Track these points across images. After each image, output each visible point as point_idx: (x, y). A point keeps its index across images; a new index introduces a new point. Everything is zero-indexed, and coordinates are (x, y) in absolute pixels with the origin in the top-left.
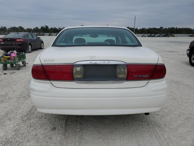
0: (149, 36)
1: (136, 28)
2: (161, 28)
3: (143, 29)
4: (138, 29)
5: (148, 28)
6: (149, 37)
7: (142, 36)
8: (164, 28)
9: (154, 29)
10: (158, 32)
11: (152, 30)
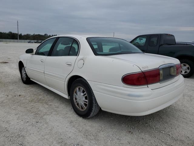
0: (36, 42)
1: (19, 33)
2: (45, 35)
3: (27, 34)
4: (23, 35)
5: (33, 34)
6: (36, 44)
7: (29, 42)
8: (48, 35)
9: (39, 35)
10: (43, 38)
11: (37, 36)
